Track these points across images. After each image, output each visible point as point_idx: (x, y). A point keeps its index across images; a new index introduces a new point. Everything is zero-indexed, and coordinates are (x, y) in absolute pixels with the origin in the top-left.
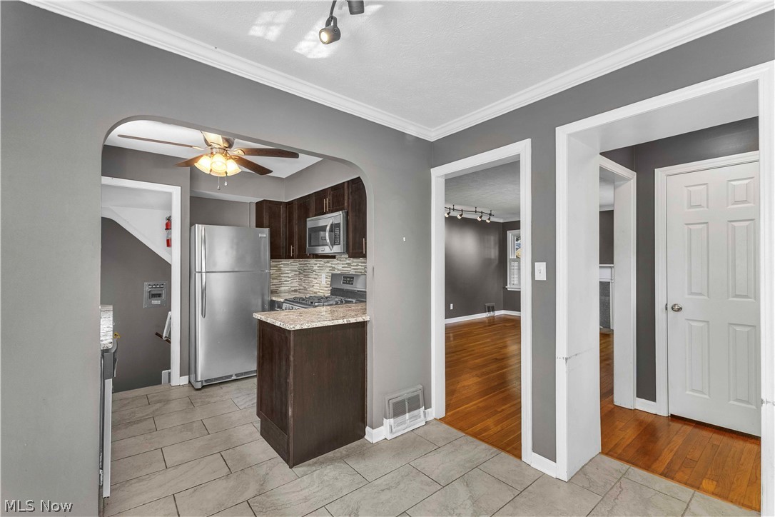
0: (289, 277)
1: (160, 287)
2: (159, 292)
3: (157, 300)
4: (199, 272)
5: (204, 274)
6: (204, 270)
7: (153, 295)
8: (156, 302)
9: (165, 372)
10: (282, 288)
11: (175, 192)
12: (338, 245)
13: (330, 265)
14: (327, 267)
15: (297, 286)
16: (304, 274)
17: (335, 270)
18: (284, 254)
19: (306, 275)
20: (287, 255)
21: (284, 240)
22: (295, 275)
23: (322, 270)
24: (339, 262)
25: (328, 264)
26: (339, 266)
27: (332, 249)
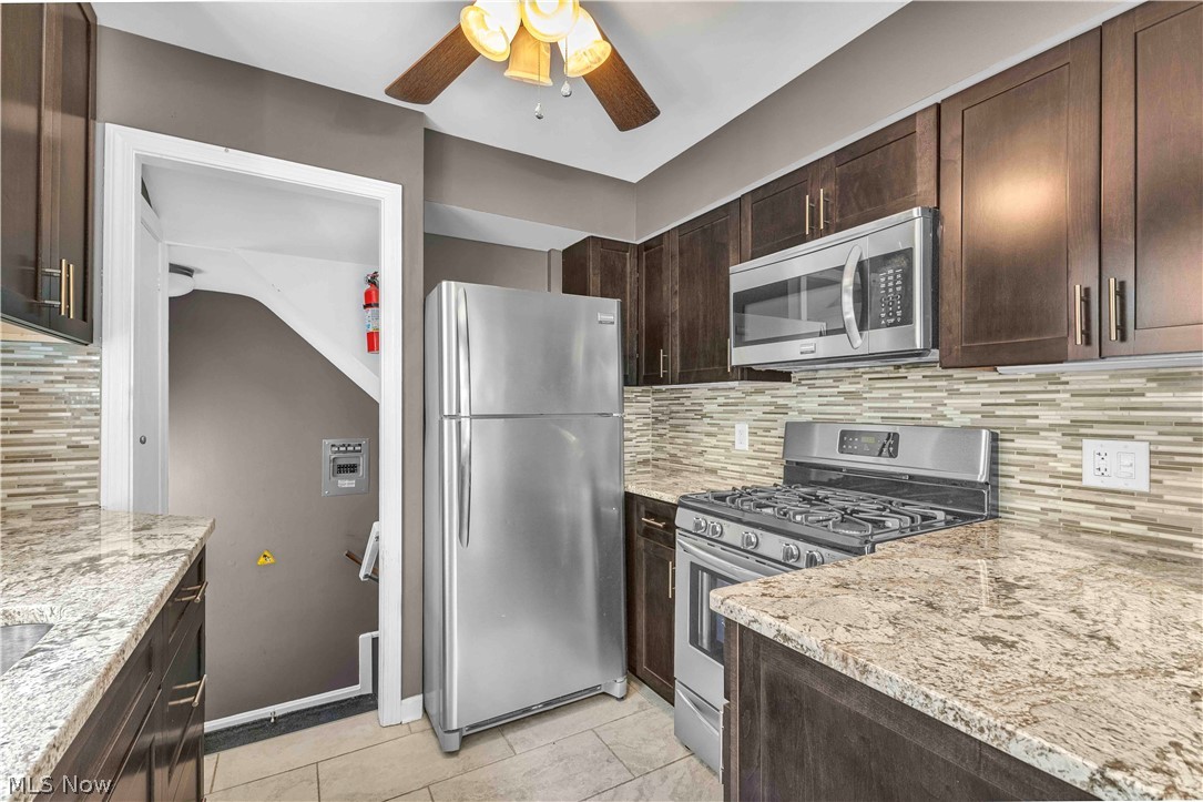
0: (633, 430)
1: (354, 451)
2: (353, 462)
3: (350, 479)
4: (450, 417)
5: (466, 423)
6: (465, 411)
7: (340, 467)
8: (347, 482)
9: (365, 639)
11: (388, 197)
12: (891, 325)
13: (767, 399)
14: (758, 404)
15: (649, 452)
16: (671, 421)
17: (790, 413)
18: (635, 374)
19: (677, 426)
20: (641, 378)
21: (635, 339)
22: (645, 424)
23: (735, 412)
24: (805, 389)
25: (761, 398)
26: (803, 402)
27: (858, 342)
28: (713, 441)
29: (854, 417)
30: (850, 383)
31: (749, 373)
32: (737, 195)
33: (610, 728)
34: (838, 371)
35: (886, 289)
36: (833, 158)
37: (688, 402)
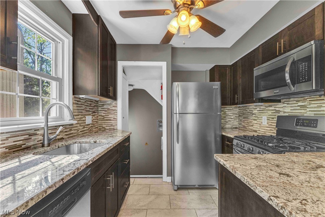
0: (231, 119)
4: (175, 113)
5: (178, 115)
6: (178, 112)
7: (160, 126)
8: (161, 129)
10: (227, 126)
11: (164, 64)
12: (304, 82)
13: (273, 108)
14: (270, 110)
15: (237, 125)
16: (244, 116)
17: (280, 113)
18: (230, 102)
19: (245, 117)
20: (231, 103)
21: (230, 92)
22: (236, 117)
23: (263, 113)
24: (286, 105)
25: (271, 108)
26: (285, 109)
27: (293, 88)
28: (256, 122)
29: (303, 114)
30: (302, 102)
31: (262, 100)
32: (257, 46)
33: (215, 196)
34: (297, 98)
35: (302, 69)
36: (287, 28)
37: (248, 110)
